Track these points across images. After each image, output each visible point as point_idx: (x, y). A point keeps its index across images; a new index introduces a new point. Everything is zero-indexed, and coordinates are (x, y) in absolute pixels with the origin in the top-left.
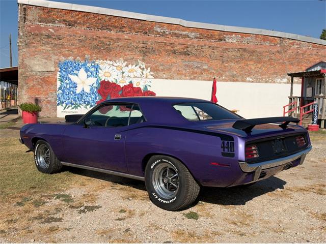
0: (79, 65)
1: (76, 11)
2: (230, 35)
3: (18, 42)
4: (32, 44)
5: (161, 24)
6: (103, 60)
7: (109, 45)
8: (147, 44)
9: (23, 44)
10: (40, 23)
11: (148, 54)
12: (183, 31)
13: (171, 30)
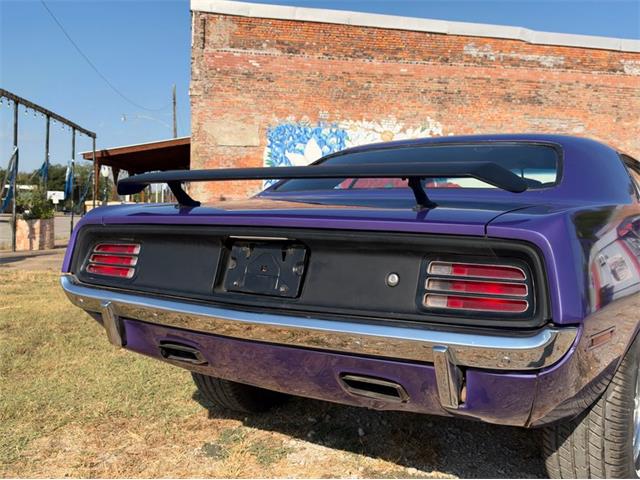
0: (306, 132)
1: (303, 22)
2: (633, 58)
3: (191, 87)
4: (218, 93)
5: (480, 41)
6: (355, 121)
7: (367, 89)
8: (447, 83)
9: (200, 93)
10: (232, 50)
11: (449, 104)
12: (527, 52)
13: (501, 51)
